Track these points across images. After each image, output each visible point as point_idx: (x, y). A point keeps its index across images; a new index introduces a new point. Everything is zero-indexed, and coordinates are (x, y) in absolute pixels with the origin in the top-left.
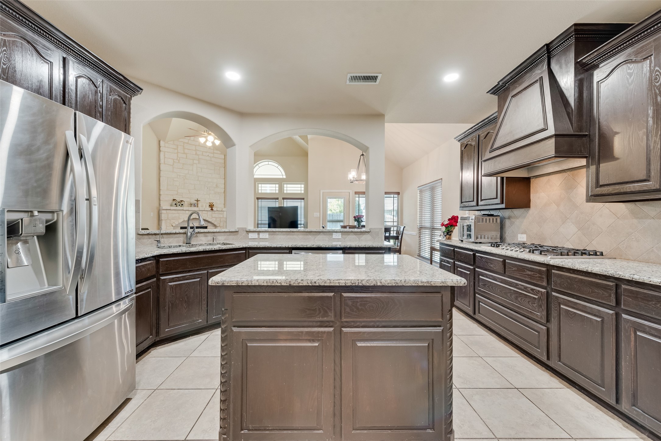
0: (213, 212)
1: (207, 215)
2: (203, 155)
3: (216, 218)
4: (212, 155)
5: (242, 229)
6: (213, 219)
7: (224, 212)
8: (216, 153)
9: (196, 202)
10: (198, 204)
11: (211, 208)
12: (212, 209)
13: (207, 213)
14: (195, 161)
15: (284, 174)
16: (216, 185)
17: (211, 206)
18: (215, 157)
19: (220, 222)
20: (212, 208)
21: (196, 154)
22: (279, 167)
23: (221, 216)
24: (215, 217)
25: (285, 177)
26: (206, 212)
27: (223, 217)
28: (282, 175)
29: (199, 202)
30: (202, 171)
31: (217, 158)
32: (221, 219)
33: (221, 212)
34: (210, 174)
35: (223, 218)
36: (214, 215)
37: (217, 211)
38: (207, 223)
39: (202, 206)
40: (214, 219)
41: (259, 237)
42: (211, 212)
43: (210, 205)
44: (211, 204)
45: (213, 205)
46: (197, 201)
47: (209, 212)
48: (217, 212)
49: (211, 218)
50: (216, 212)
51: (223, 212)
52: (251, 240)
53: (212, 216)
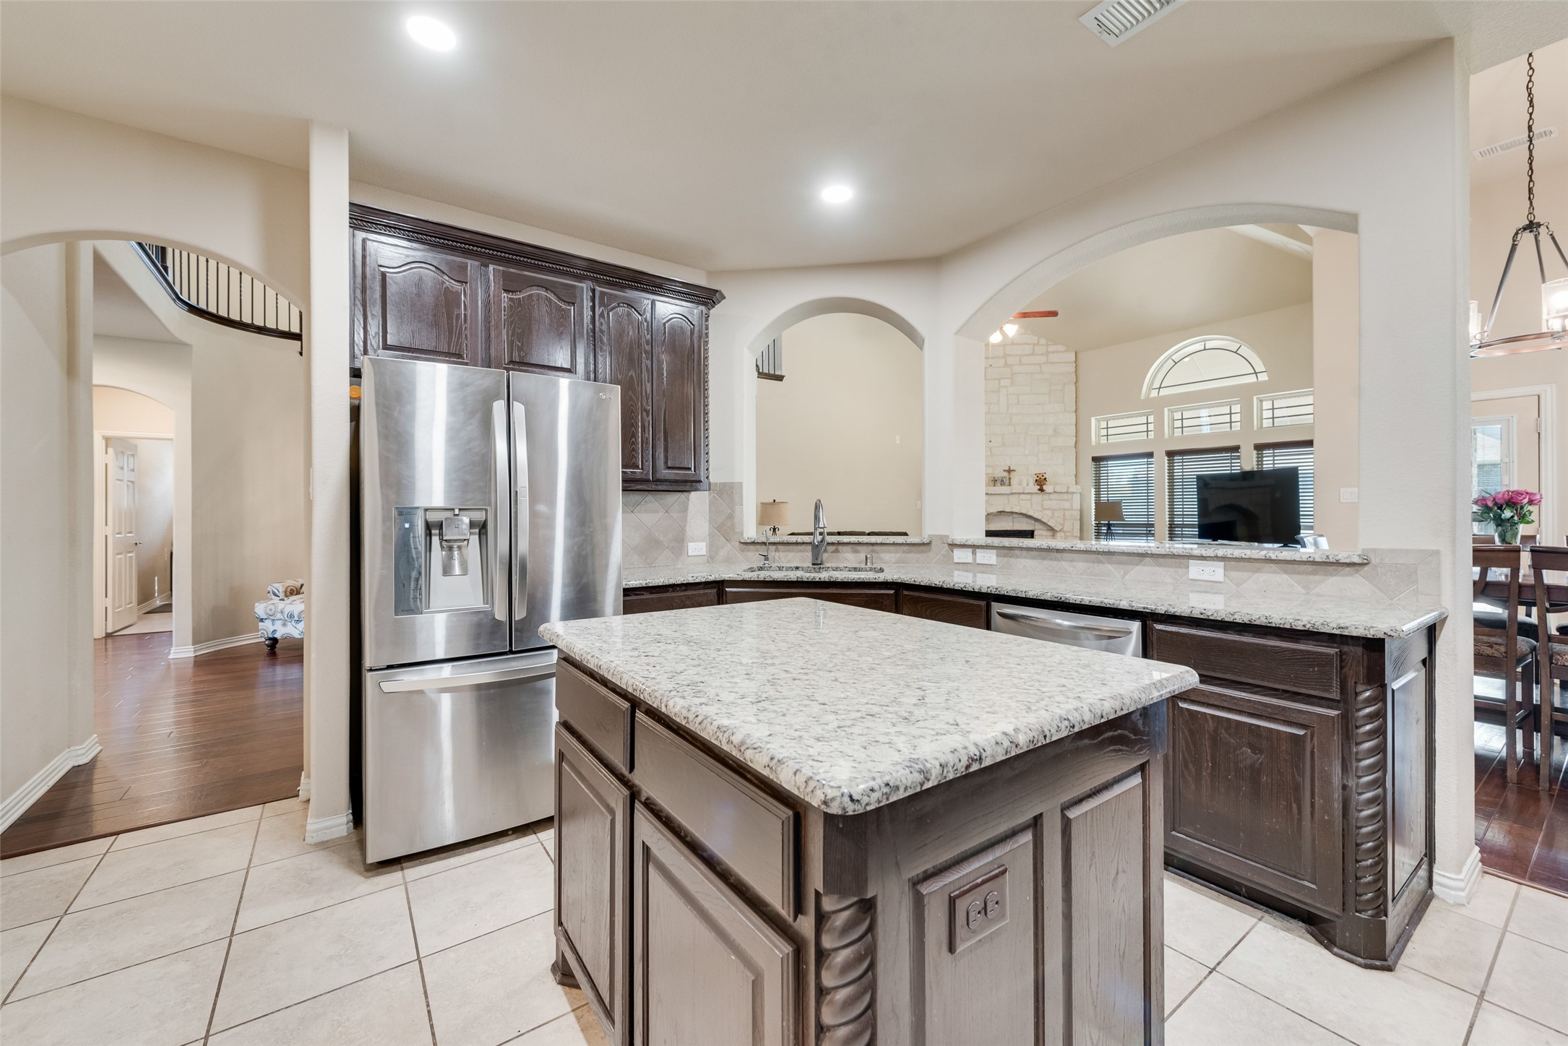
0: (1046, 497)
1: (1032, 504)
2: (1021, 363)
3: (1053, 510)
4: (1043, 359)
5: (942, 538)
6: (1045, 512)
7: (1075, 495)
8: (1053, 352)
9: (1006, 474)
10: (1010, 479)
11: (1039, 487)
12: (1041, 490)
13: (1031, 500)
14: (1004, 382)
15: (1260, 367)
16: (1055, 431)
17: (1041, 482)
18: (1052, 363)
19: (1064, 519)
20: (1041, 486)
21: (1006, 365)
22: (1245, 351)
23: (1067, 505)
24: (1049, 509)
25: (1263, 377)
26: (1028, 497)
27: (1072, 506)
28: (1256, 373)
29: (1012, 473)
30: (1018, 402)
31: (1056, 363)
32: (1066, 512)
33: (1065, 496)
34: (1039, 404)
35: (1072, 509)
36: (1047, 504)
37: (1055, 492)
38: (1033, 522)
39: (1020, 484)
40: (1049, 513)
41: (975, 559)
42: (1040, 497)
43: (1036, 480)
44: (1040, 476)
45: (1045, 479)
46: (1009, 471)
47: (1035, 496)
48: (1055, 495)
49: (1041, 511)
50: (1053, 496)
51: (1070, 496)
52: (958, 567)
53: (1042, 506)
